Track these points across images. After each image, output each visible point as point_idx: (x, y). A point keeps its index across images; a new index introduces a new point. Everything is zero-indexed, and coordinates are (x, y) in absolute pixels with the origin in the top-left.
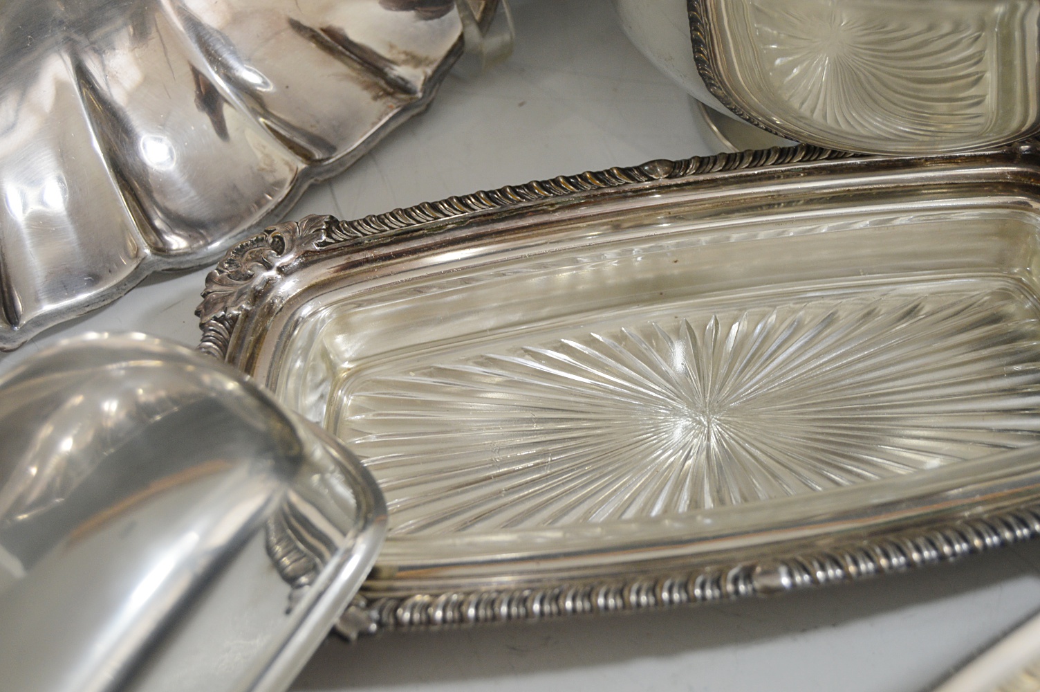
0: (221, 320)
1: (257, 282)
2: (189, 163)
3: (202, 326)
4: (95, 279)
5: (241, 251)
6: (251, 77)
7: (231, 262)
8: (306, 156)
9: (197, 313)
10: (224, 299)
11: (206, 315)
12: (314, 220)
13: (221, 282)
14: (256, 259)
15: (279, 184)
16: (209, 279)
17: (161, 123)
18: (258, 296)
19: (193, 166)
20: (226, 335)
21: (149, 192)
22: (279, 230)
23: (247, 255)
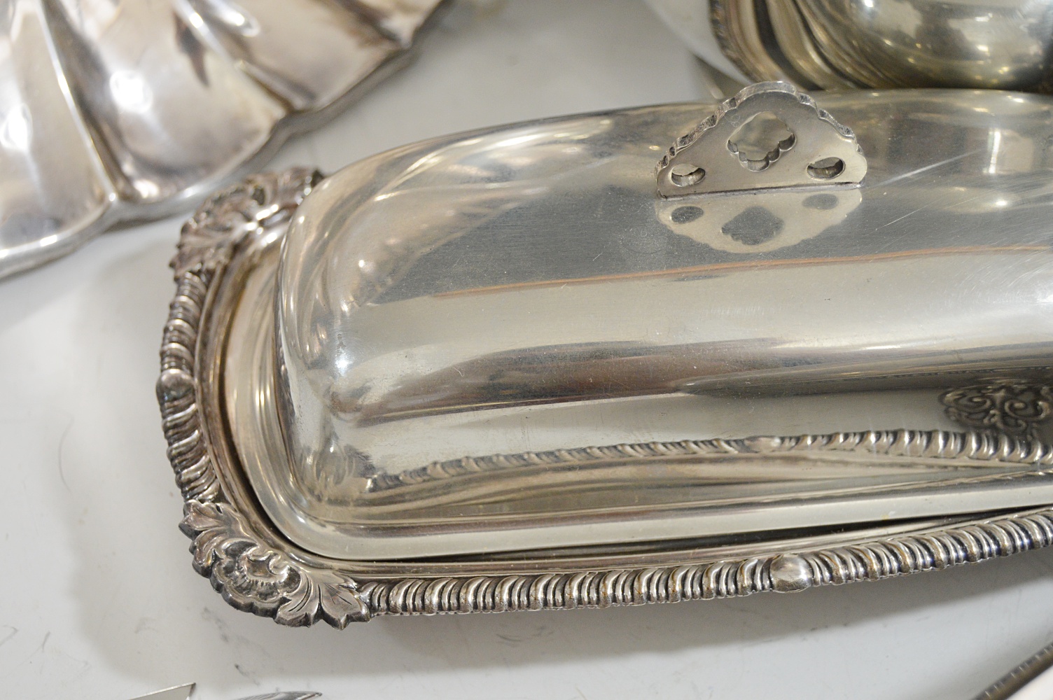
0: (198, 273)
1: (237, 235)
2: (164, 105)
3: (177, 280)
4: (58, 224)
5: (219, 201)
6: (234, 17)
7: (209, 213)
8: (286, 103)
9: (172, 265)
10: (201, 251)
11: (181, 267)
12: (298, 173)
13: (197, 233)
14: (236, 209)
15: (254, 133)
16: (185, 230)
17: (135, 60)
18: (237, 248)
19: (167, 107)
20: (202, 289)
21: (119, 134)
22: (260, 181)
23: (226, 206)
